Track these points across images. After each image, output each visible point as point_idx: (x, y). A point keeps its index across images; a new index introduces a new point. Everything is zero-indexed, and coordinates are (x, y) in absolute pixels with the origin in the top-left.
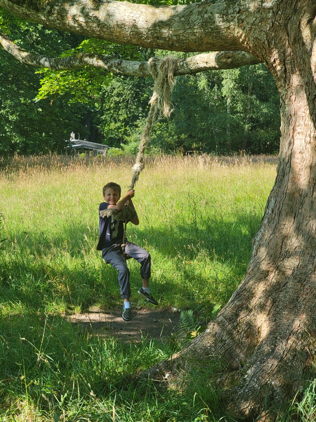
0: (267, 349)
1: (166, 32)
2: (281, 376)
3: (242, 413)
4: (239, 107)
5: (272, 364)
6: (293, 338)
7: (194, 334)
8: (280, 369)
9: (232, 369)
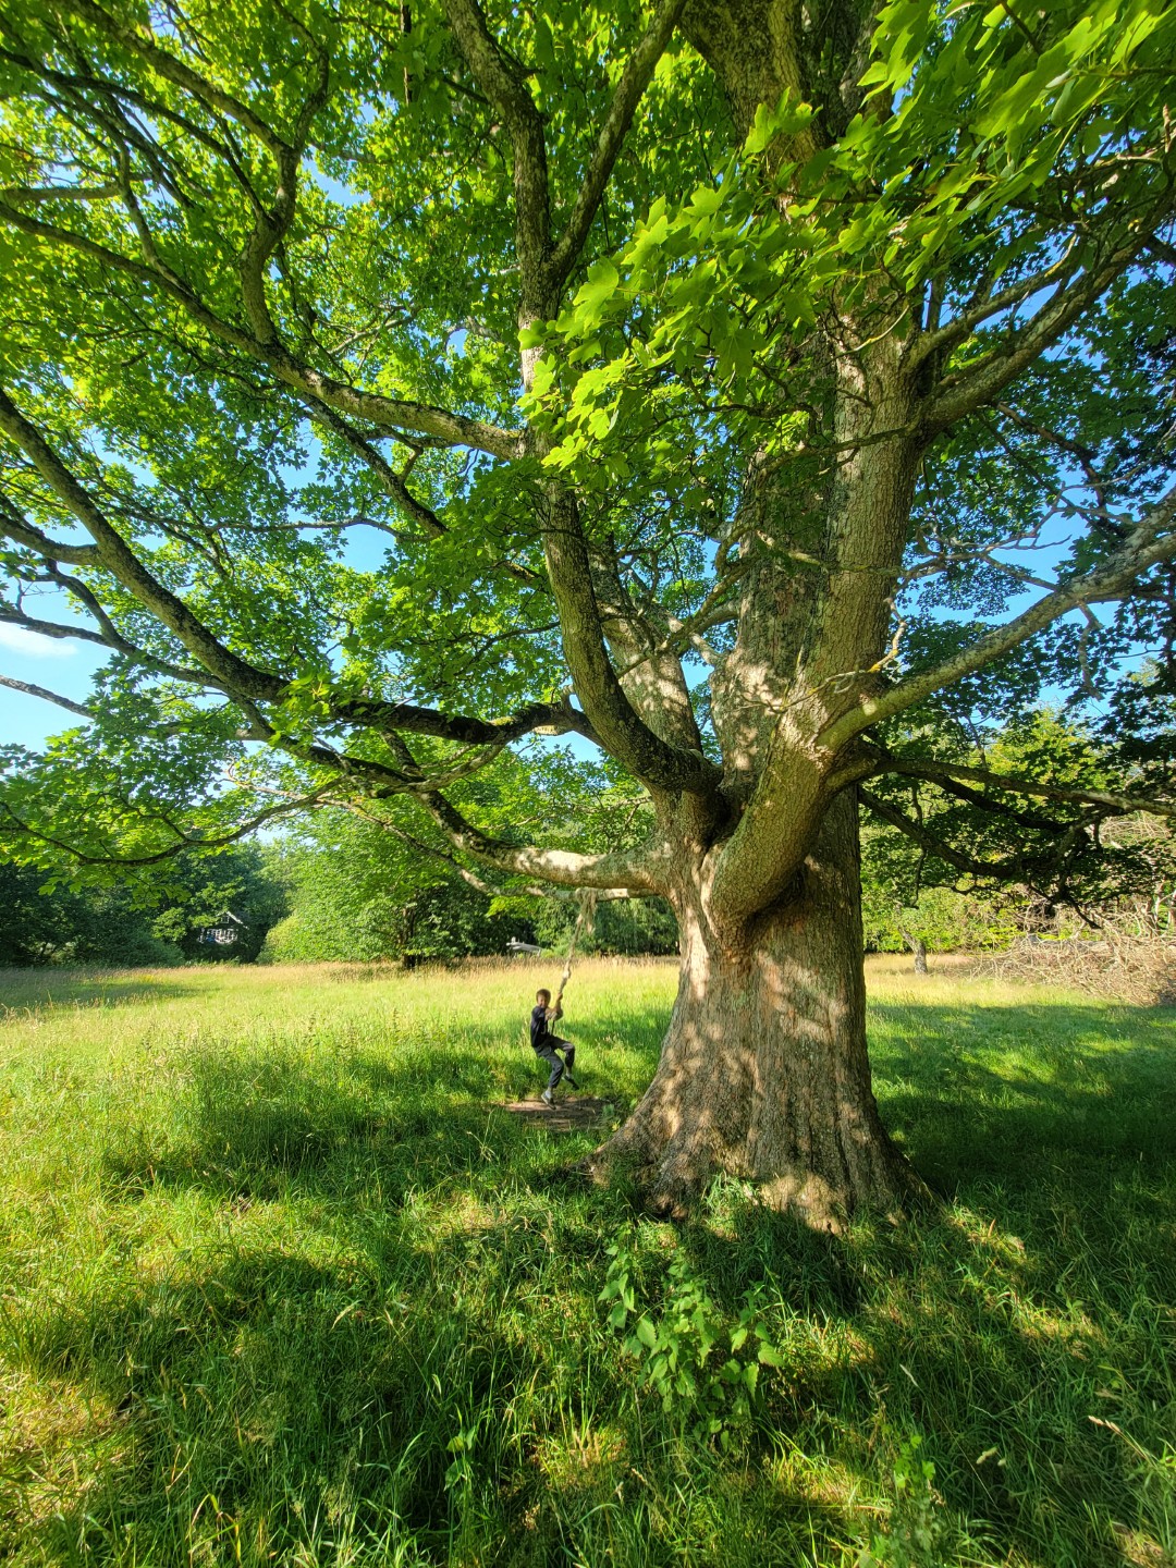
0: (677, 1143)
2: (691, 1170)
3: (658, 1207)
5: (683, 1158)
6: (699, 1134)
7: (615, 1127)
8: (690, 1164)
9: (648, 1163)
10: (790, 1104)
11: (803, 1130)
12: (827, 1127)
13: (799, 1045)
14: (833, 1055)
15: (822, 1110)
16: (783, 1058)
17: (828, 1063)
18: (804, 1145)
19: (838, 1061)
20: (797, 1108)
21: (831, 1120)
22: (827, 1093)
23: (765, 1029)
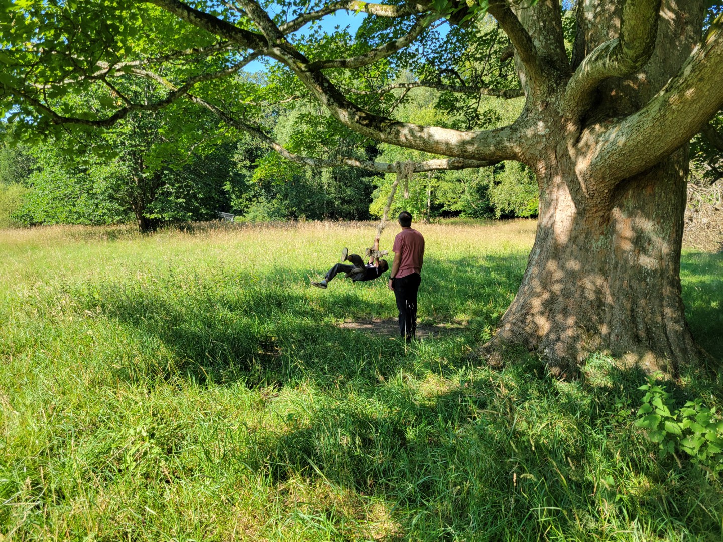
0: (554, 337)
1: (471, 148)
4: (333, 189)
5: (562, 345)
6: (571, 330)
9: (530, 350)
10: (632, 310)
11: (641, 326)
12: (657, 323)
13: (640, 272)
14: (663, 278)
15: (653, 313)
16: (629, 281)
17: (659, 283)
18: (642, 334)
19: (665, 282)
20: (637, 312)
21: (659, 319)
22: (657, 303)
23: (617, 263)
